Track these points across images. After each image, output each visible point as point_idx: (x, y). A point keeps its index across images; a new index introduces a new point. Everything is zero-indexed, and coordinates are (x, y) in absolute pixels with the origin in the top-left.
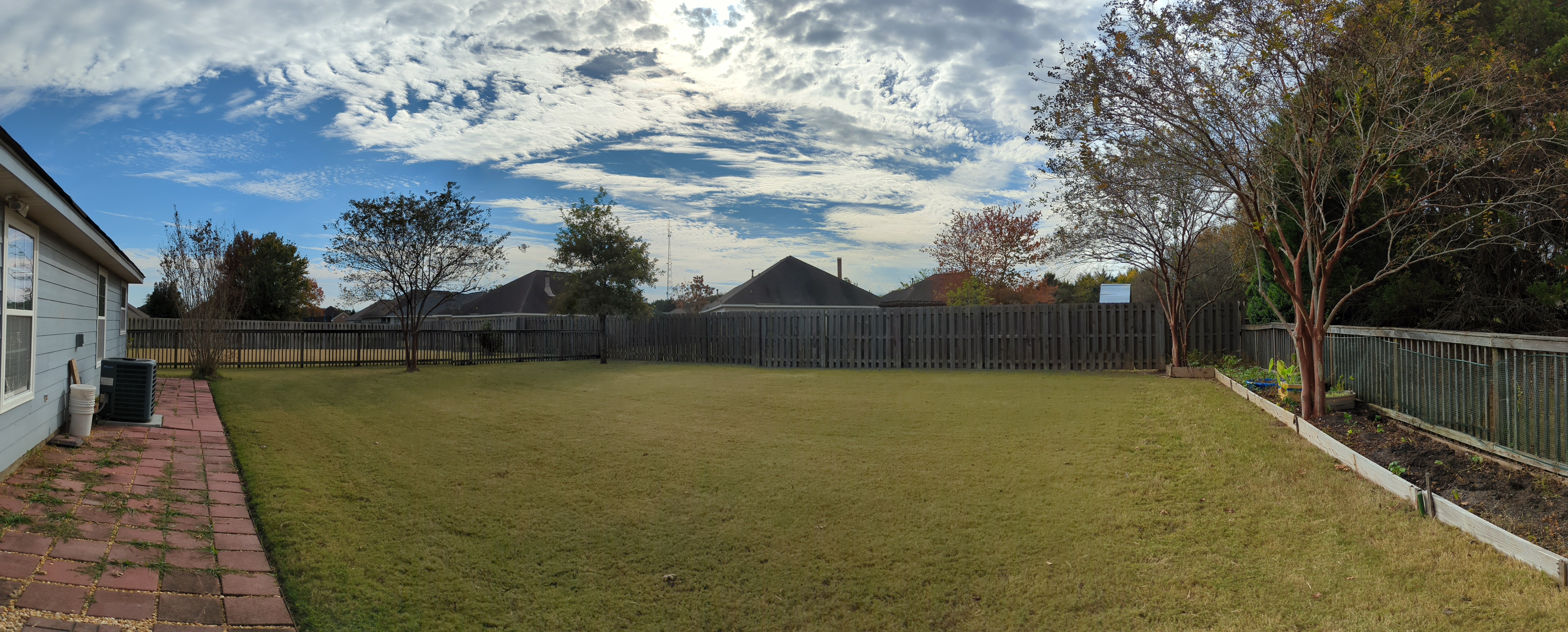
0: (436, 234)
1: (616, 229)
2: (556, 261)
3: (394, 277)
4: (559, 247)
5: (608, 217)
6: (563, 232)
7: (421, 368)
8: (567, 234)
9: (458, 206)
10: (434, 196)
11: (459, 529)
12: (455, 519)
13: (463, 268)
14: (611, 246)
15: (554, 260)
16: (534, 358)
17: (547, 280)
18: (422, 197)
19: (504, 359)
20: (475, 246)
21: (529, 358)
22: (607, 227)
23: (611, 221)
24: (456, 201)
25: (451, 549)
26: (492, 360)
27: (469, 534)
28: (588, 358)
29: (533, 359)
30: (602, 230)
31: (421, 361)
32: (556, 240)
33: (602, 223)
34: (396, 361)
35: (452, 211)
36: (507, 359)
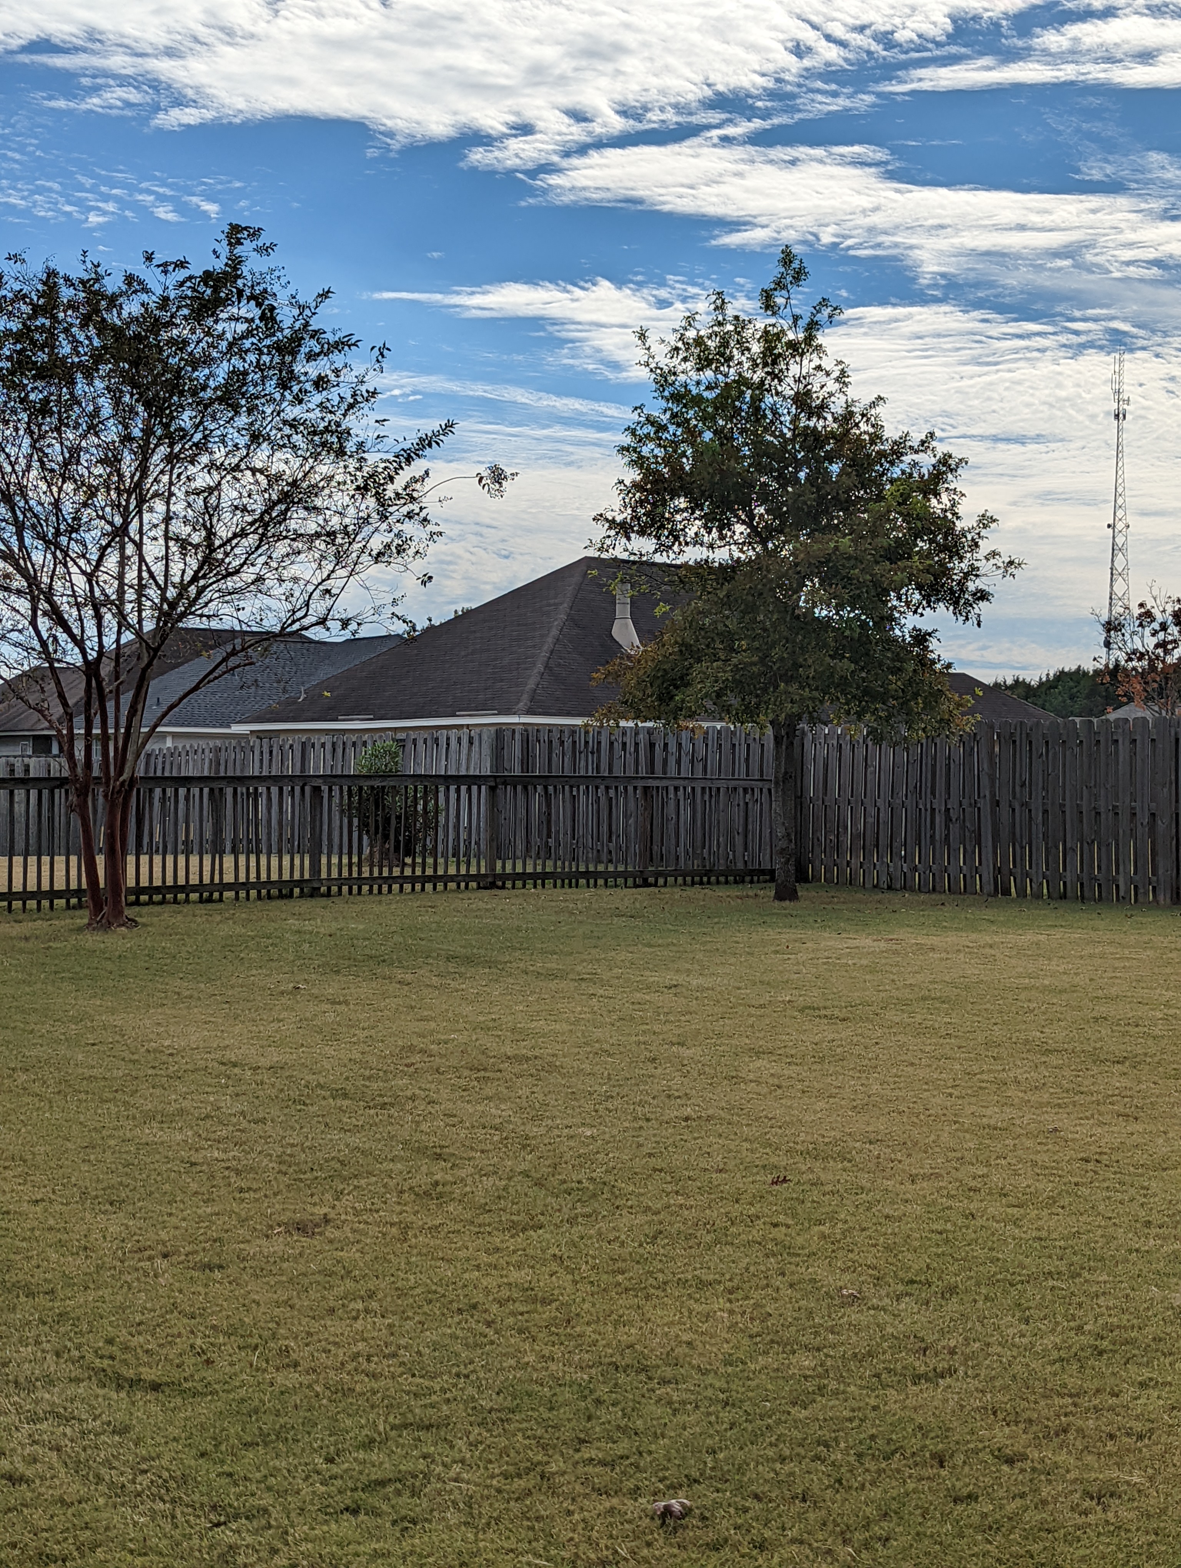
0: (186, 420)
1: (838, 406)
2: (624, 529)
3: (32, 581)
4: (633, 475)
5: (809, 363)
6: (650, 421)
7: (143, 915)
8: (663, 428)
9: (269, 317)
10: (182, 274)
11: (130, 1373)
12: (126, 1348)
13: (282, 548)
14: (819, 475)
15: (612, 523)
16: (544, 876)
17: (623, 596)
18: (130, 279)
19: (434, 879)
20: (323, 469)
21: (524, 877)
22: (802, 400)
23: (820, 378)
24: (258, 299)
25: (91, 1425)
26: (390, 880)
27: (156, 1387)
28: (739, 879)
29: (540, 878)
30: (787, 411)
31: (138, 890)
32: (623, 449)
33: (788, 388)
34: (53, 894)
35: (249, 333)
36: (446, 879)
